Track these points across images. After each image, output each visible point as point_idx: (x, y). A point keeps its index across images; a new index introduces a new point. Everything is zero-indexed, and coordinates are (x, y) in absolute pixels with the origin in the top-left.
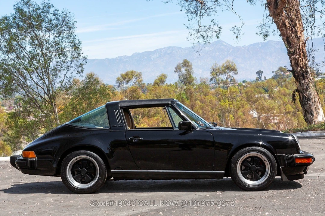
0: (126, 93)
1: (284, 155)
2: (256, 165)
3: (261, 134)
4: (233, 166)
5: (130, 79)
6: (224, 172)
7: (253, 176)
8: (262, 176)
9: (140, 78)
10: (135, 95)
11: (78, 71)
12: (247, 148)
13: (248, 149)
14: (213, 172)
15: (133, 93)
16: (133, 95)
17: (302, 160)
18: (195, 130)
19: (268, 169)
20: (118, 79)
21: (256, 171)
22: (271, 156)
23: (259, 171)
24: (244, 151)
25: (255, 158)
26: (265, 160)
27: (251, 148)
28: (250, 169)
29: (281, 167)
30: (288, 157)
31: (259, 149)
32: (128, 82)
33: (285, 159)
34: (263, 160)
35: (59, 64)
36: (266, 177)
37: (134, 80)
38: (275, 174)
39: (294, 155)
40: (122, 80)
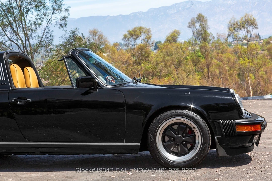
0: (133, 51)
1: (221, 120)
2: (182, 135)
3: (190, 93)
4: (151, 136)
5: (138, 36)
6: (139, 144)
7: (179, 149)
8: (191, 149)
9: (148, 35)
10: (143, 53)
11: (60, 25)
12: (169, 112)
13: (170, 114)
14: (125, 144)
15: (141, 51)
16: (142, 53)
17: (246, 128)
18: (102, 88)
19: (199, 141)
20: (125, 36)
21: (182, 143)
22: (202, 122)
23: (187, 142)
24: (165, 115)
25: (181, 125)
26: (194, 128)
27: (174, 111)
28: (174, 141)
29: (215, 138)
30: (226, 124)
31: (186, 113)
32: (135, 39)
33: (221, 126)
34: (192, 127)
35: (40, 18)
36: (196, 150)
37: (142, 37)
38: (207, 146)
39: (234, 120)
40: (129, 37)
